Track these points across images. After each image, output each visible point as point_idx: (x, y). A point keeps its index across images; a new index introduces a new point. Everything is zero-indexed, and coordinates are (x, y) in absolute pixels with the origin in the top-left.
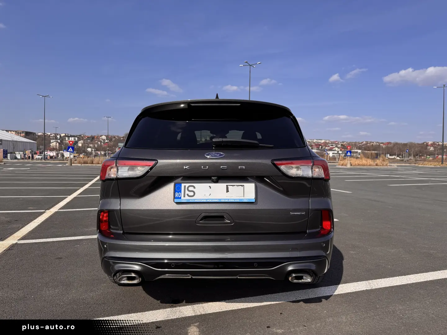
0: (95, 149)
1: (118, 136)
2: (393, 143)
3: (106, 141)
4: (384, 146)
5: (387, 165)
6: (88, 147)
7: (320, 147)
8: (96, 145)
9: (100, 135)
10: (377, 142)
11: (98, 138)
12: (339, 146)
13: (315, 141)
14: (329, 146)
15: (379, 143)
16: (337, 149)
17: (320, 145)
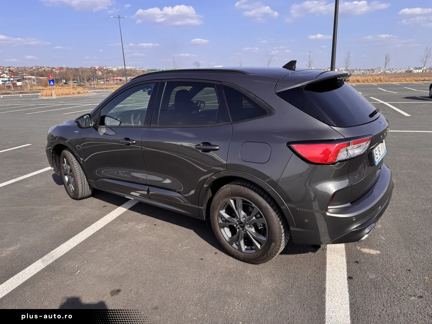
2: (65, 69)
4: (57, 72)
5: (87, 92)
15: (50, 68)
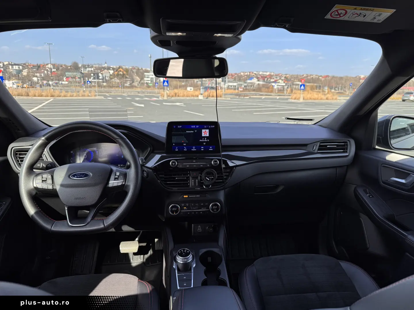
0: (42, 79)
1: (65, 65)
2: (331, 77)
3: (53, 70)
6: (34, 76)
7: (266, 79)
8: (42, 74)
9: (46, 64)
10: (316, 75)
11: (44, 66)
12: (283, 78)
13: (261, 73)
14: (273, 79)
15: (318, 76)
16: (280, 81)
17: (265, 77)
